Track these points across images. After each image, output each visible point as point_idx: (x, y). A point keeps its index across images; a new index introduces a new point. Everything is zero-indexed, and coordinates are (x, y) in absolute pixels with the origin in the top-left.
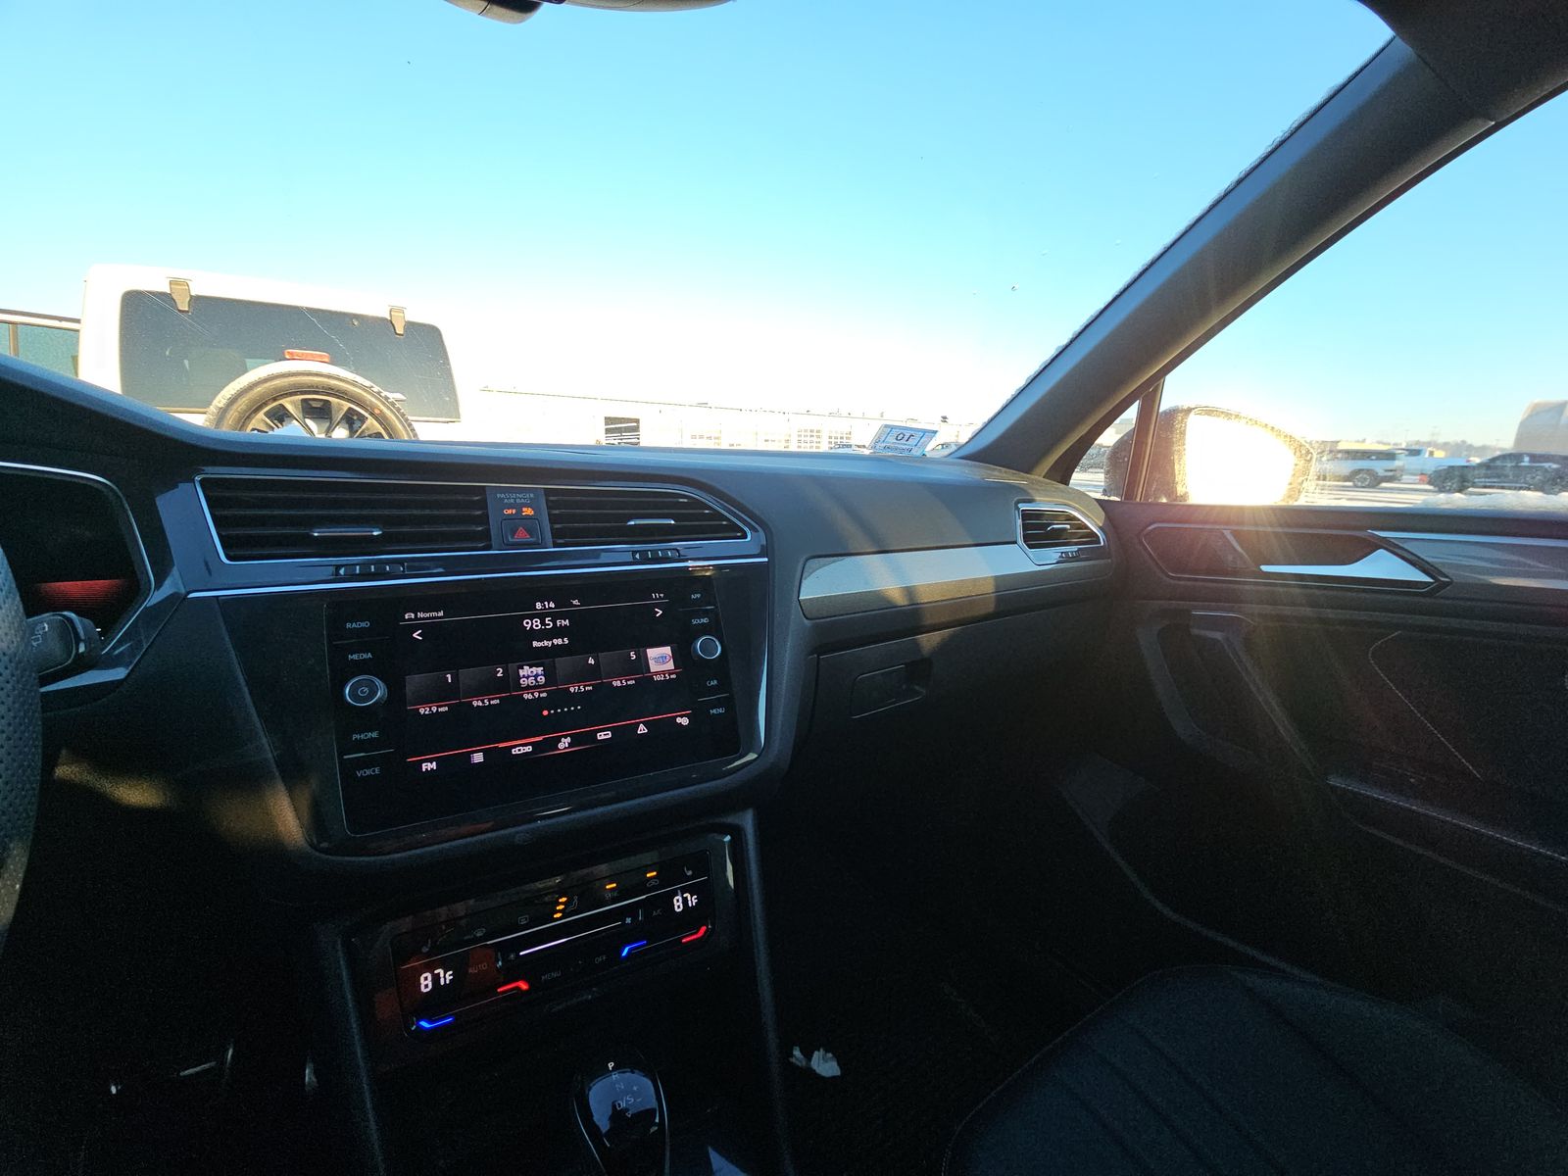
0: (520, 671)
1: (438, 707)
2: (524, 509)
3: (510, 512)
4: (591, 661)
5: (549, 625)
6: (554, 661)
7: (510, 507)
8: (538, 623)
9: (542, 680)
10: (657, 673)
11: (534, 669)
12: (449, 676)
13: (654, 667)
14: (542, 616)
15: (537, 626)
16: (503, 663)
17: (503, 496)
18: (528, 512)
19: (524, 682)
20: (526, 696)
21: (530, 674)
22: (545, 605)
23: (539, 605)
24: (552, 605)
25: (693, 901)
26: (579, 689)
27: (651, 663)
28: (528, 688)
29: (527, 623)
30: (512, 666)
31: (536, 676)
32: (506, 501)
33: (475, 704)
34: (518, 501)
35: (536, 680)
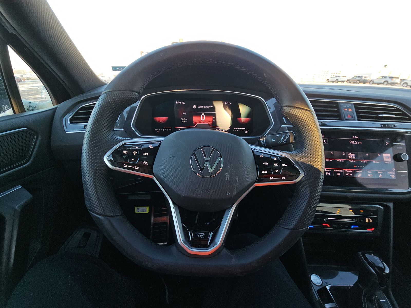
0: (349, 154)
1: (330, 160)
2: (349, 109)
3: (345, 110)
4: (367, 155)
5: (356, 143)
6: (357, 153)
7: (345, 108)
8: (353, 142)
9: (354, 157)
10: (386, 161)
11: (352, 154)
12: (332, 152)
13: (385, 159)
14: (354, 140)
15: (353, 143)
16: (345, 151)
17: (343, 105)
18: (350, 110)
19: (350, 157)
20: (350, 161)
21: (351, 155)
22: (355, 137)
23: (354, 137)
24: (357, 137)
25: (371, 221)
26: (364, 162)
27: (384, 158)
28: (351, 159)
29: (351, 142)
30: (347, 153)
31: (353, 156)
32: (344, 106)
33: (338, 161)
34: (347, 106)
35: (353, 157)
